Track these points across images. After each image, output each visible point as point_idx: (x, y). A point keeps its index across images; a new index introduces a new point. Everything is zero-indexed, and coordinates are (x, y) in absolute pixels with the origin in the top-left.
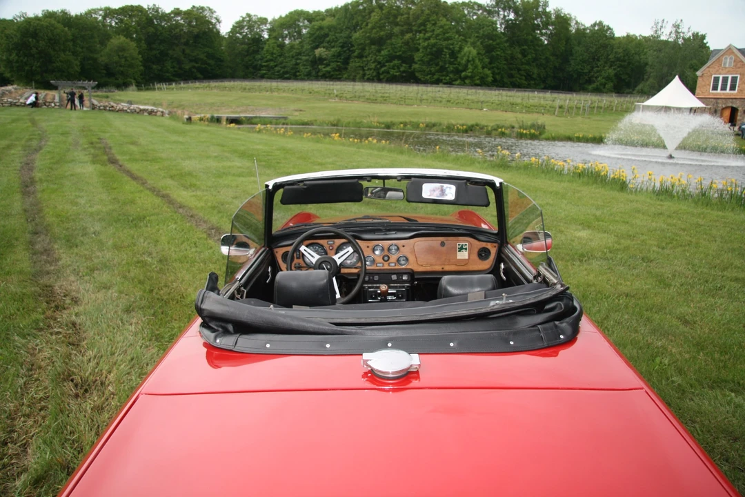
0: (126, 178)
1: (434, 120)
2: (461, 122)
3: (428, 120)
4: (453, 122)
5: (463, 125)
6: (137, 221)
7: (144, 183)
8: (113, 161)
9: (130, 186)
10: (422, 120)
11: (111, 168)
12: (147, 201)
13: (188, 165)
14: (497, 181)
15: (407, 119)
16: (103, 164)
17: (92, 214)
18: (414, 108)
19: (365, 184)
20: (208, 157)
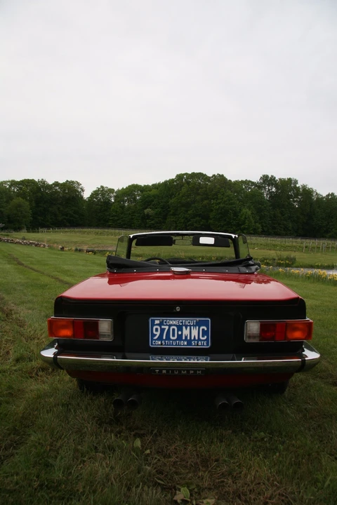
0: (31, 271)
6: (43, 286)
7: (43, 273)
9: (36, 273)
11: (20, 267)
12: (45, 280)
13: (66, 267)
14: (233, 236)
16: (15, 265)
17: (16, 283)
19: (174, 238)
20: (79, 265)
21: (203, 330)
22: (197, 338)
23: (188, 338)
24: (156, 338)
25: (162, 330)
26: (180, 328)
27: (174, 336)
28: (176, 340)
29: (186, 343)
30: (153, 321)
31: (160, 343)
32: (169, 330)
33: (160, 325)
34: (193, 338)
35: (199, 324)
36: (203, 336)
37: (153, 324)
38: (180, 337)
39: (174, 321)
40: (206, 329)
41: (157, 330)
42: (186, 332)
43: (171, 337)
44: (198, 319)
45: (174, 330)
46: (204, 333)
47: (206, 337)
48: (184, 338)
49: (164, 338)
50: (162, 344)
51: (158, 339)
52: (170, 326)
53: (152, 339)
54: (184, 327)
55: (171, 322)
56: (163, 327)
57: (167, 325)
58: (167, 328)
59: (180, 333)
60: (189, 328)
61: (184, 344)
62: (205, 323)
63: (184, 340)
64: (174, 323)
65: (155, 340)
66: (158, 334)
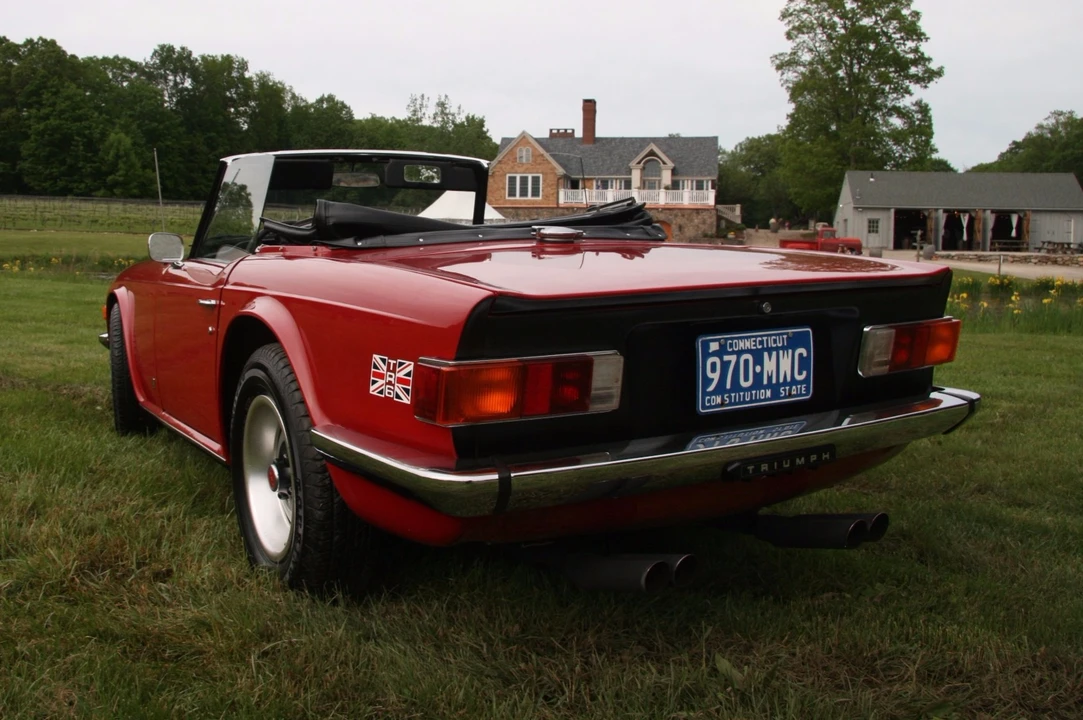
1: (75, 252)
2: (124, 254)
3: (65, 251)
4: (111, 254)
5: (128, 259)
10: (55, 252)
15: (25, 252)
21: (801, 355)
22: (789, 379)
23: (774, 381)
24: (711, 389)
25: (725, 365)
26: (758, 358)
27: (746, 377)
28: (749, 389)
29: (768, 394)
30: (706, 345)
31: (719, 400)
32: (737, 363)
33: (720, 353)
34: (781, 380)
35: (793, 343)
36: (800, 373)
37: (706, 354)
38: (758, 381)
39: (747, 342)
40: (805, 355)
41: (713, 367)
42: (769, 365)
43: (742, 383)
44: (790, 331)
46: (802, 364)
47: (805, 373)
48: (765, 382)
49: (728, 386)
50: (723, 404)
51: (715, 392)
52: (739, 353)
53: (705, 393)
54: (766, 354)
55: (742, 345)
56: (726, 358)
57: (733, 353)
58: (733, 359)
59: (758, 369)
60: (774, 353)
61: (765, 397)
62: (804, 341)
63: (765, 387)
64: (747, 345)
65: (710, 394)
66: (716, 376)
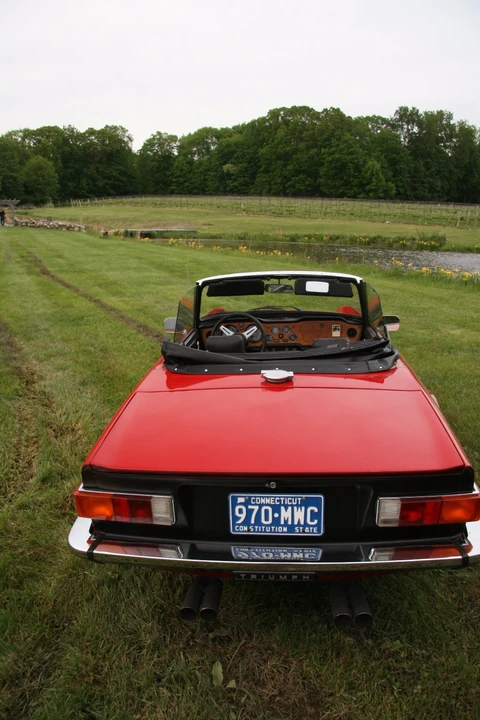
1: (336, 233)
2: (363, 235)
3: (331, 233)
4: (356, 235)
5: (365, 238)
6: (77, 321)
7: (77, 290)
8: (45, 272)
9: (66, 293)
10: (326, 233)
11: (45, 278)
12: (82, 305)
13: (112, 275)
14: (358, 279)
15: (311, 232)
16: (37, 275)
17: (39, 316)
18: (318, 222)
20: (129, 269)
21: (312, 511)
22: (302, 523)
23: (290, 523)
24: (240, 522)
25: (250, 512)
26: (276, 509)
27: (267, 519)
28: (270, 525)
29: (285, 529)
30: (235, 499)
31: (246, 529)
32: (259, 511)
33: (246, 504)
34: (296, 523)
35: (305, 504)
36: (312, 520)
37: (235, 504)
38: (276, 522)
39: (267, 500)
40: (316, 510)
41: (241, 511)
42: (285, 514)
43: (263, 521)
44: (304, 496)
45: (267, 511)
46: (314, 516)
47: (316, 522)
48: (282, 522)
49: (253, 522)
50: (249, 531)
51: (243, 524)
52: (261, 506)
53: (234, 525)
54: (283, 508)
55: (263, 501)
56: (250, 507)
57: (256, 504)
58: (256, 508)
59: (276, 515)
60: (290, 508)
61: (282, 531)
62: (316, 503)
63: (282, 526)
64: (268, 501)
65: (239, 525)
66: (243, 516)
